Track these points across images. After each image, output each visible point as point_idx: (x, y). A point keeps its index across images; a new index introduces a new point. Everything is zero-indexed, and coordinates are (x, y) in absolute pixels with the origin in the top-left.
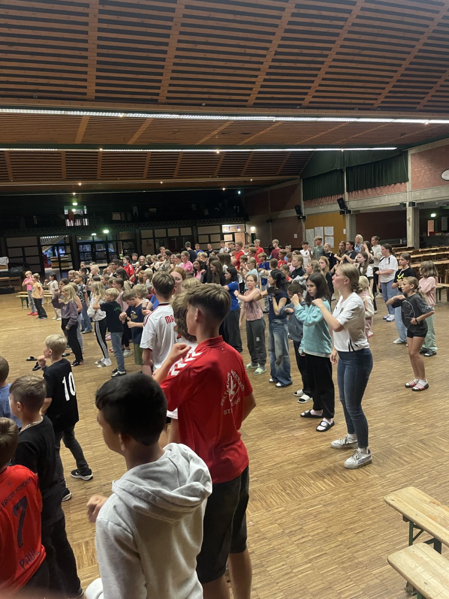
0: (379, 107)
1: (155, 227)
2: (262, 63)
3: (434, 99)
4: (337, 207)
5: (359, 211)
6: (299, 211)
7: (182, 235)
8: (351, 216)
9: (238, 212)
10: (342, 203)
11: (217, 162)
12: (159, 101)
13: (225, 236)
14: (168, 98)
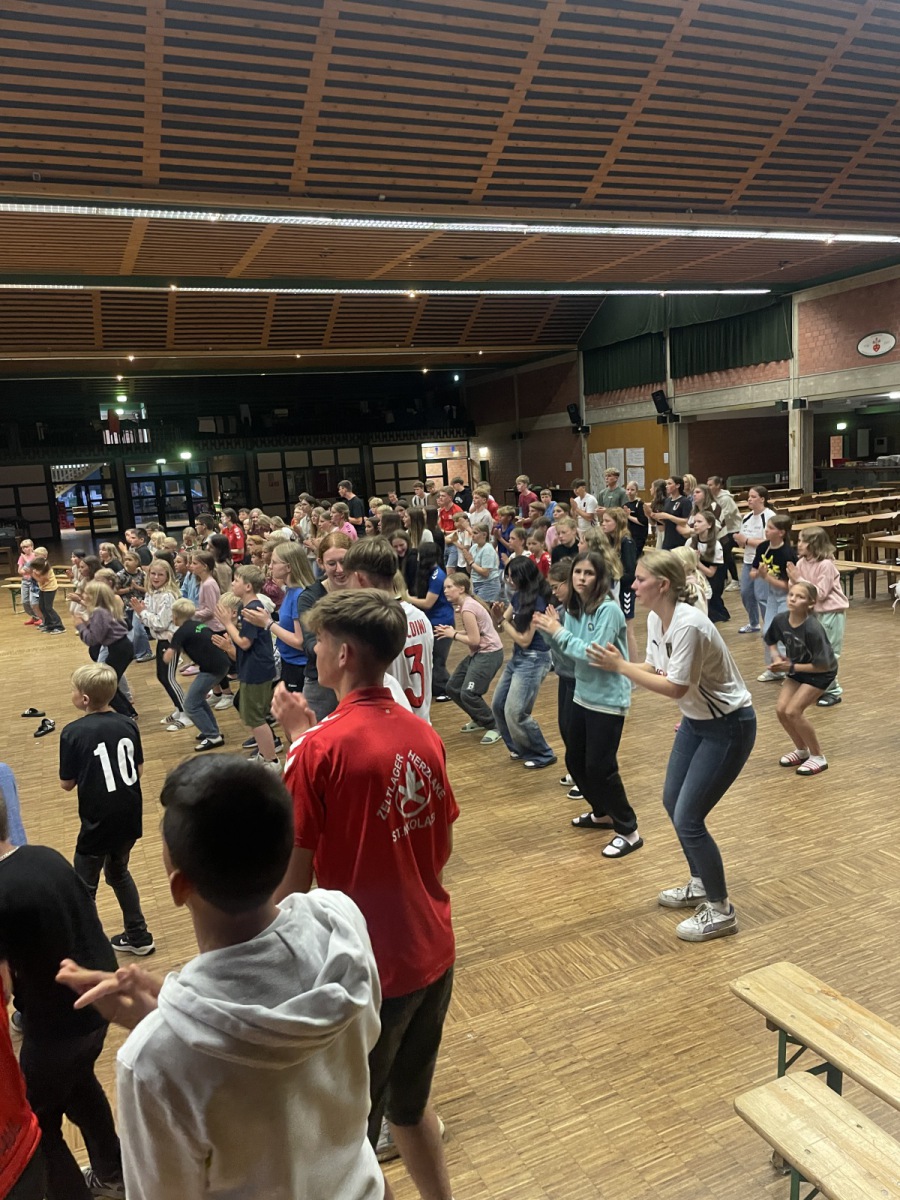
0: (734, 208)
1: (286, 447)
2: (500, 114)
3: (843, 192)
4: (651, 409)
5: (694, 417)
6: (576, 417)
7: (340, 463)
8: (680, 426)
9: (455, 417)
10: (661, 401)
11: (411, 315)
12: (291, 189)
13: (427, 465)
14: (308, 183)
